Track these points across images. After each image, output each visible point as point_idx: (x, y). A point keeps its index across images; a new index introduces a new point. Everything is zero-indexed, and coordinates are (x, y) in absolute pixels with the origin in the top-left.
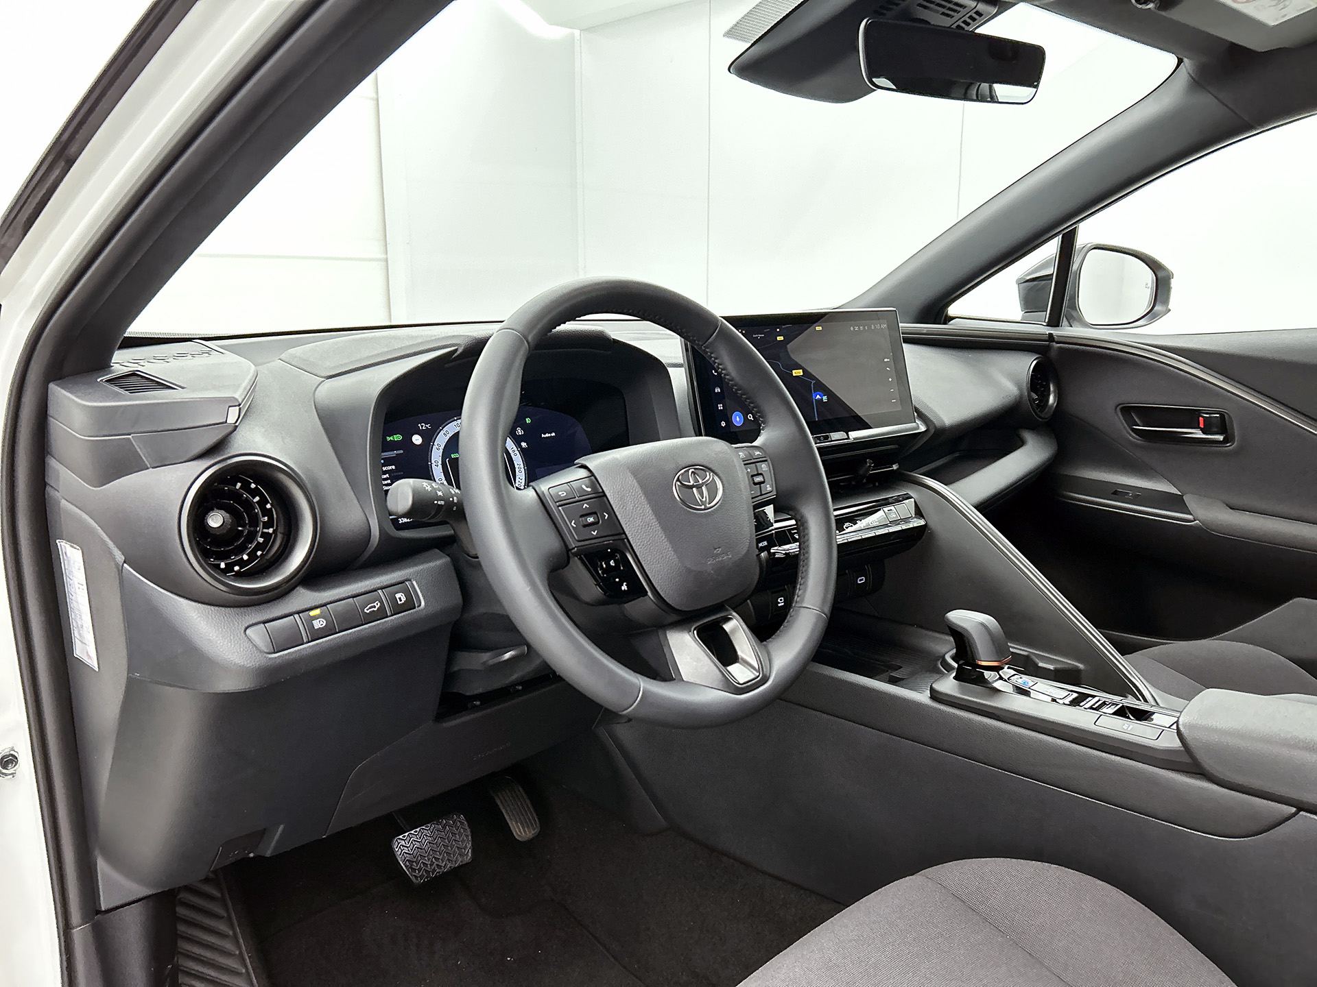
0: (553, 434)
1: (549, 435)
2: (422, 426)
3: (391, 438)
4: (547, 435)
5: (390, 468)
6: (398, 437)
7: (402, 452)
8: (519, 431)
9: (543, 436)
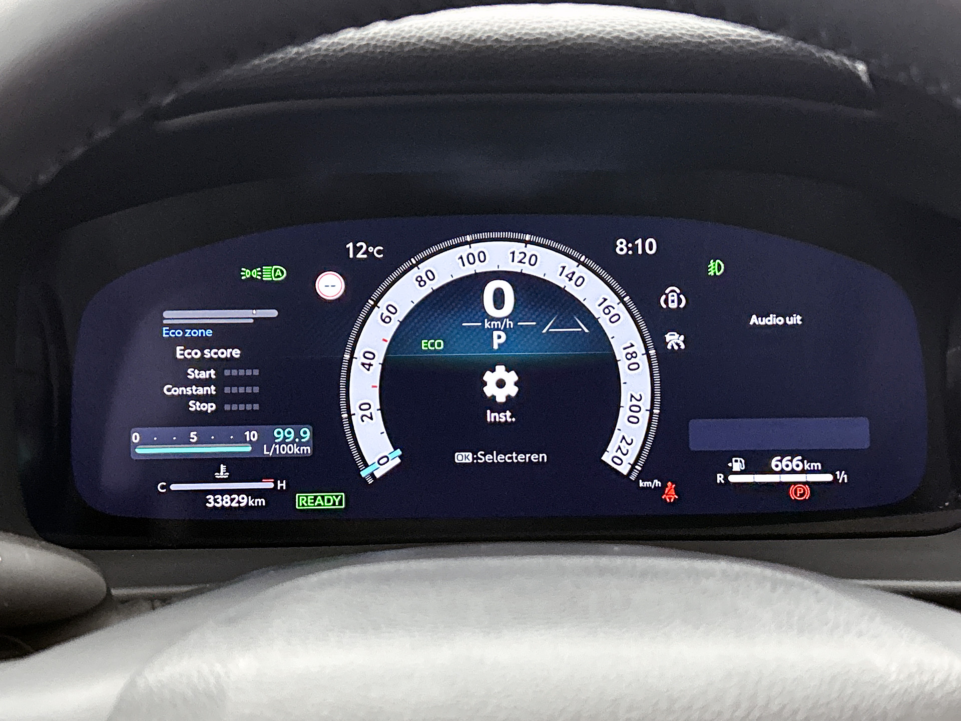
0: (796, 320)
1: (780, 321)
2: (357, 250)
3: (255, 273)
4: (772, 320)
5: (225, 353)
6: (273, 273)
7: (273, 313)
8: (673, 297)
9: (754, 320)
